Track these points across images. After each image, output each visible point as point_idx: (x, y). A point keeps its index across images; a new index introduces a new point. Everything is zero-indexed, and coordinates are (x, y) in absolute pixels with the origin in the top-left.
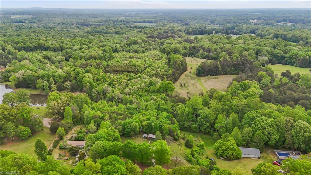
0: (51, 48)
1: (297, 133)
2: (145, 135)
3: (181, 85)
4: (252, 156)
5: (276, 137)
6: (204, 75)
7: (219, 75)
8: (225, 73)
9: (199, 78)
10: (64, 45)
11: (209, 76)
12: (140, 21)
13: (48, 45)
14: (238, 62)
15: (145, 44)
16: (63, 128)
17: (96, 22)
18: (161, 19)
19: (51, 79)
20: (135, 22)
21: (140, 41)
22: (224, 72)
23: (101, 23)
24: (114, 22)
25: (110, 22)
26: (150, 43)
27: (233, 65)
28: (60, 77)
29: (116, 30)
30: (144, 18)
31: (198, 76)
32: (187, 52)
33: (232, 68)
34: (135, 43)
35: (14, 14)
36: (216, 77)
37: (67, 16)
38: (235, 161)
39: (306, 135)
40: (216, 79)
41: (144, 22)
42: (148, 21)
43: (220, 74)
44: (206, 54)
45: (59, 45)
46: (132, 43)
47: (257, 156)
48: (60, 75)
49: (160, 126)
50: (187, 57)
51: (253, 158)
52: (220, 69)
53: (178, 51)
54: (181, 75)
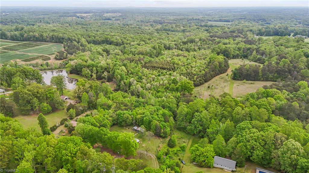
0: (114, 42)
1: (284, 153)
2: (136, 128)
3: (209, 87)
4: (226, 168)
5: (259, 153)
6: (240, 79)
7: (257, 81)
8: (265, 79)
9: (234, 81)
10: (125, 41)
11: (245, 81)
12: (216, 20)
13: (112, 40)
14: (284, 69)
15: (201, 43)
16: (74, 110)
17: (171, 20)
18: (242, 17)
19: (94, 68)
20: (210, 21)
21: (197, 40)
22: (265, 78)
23: (176, 22)
24: (188, 21)
25: (184, 20)
26: (206, 42)
27: (276, 72)
28: (101, 67)
29: (184, 29)
30: (223, 16)
31: (234, 80)
32: (239, 54)
33: (275, 75)
34: (192, 41)
35: (107, 13)
36: (252, 82)
37: (150, 15)
38: (206, 169)
39: (293, 158)
40: (251, 85)
41: (221, 21)
42: (224, 19)
43: (259, 80)
44: (258, 56)
45: (122, 40)
46: (189, 41)
47: (231, 169)
48: (101, 66)
49: (149, 121)
50: (238, 58)
51: (226, 170)
52: (260, 75)
53: (227, 51)
54: (215, 77)
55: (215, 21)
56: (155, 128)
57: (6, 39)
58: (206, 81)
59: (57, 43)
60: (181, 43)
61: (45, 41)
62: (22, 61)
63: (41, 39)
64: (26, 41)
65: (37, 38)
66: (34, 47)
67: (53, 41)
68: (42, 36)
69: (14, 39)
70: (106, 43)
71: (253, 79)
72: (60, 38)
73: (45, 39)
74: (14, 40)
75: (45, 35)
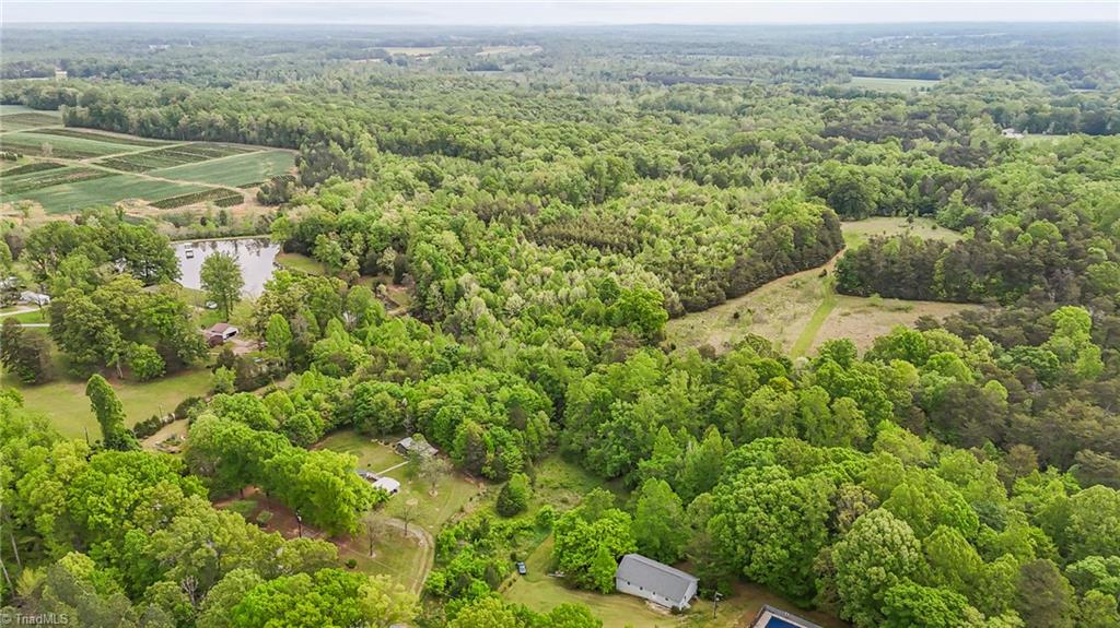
0: (469, 149)
2: (407, 442)
3: (736, 316)
4: (654, 598)
5: (772, 552)
6: (861, 290)
7: (926, 300)
8: (954, 294)
9: (838, 298)
10: (506, 143)
11: (875, 298)
12: (884, 70)
13: (461, 139)
14: (1029, 257)
15: (781, 156)
17: (712, 72)
20: (861, 74)
21: (768, 144)
22: (956, 290)
23: (728, 76)
24: (775, 74)
25: (758, 72)
26: (800, 153)
27: (999, 268)
29: (747, 102)
30: (918, 56)
31: (840, 293)
32: (904, 199)
33: (994, 281)
34: (749, 149)
36: (903, 304)
37: (644, 51)
40: (896, 315)
41: (903, 74)
42: (916, 70)
44: (969, 210)
45: (495, 141)
47: (670, 604)
50: (897, 215)
51: (653, 606)
52: (936, 278)
53: (854, 188)
54: (771, 279)
55: (880, 75)
56: (464, 446)
57: (125, 132)
58: (731, 295)
59: (280, 147)
60: (707, 155)
61: (245, 142)
62: (151, 205)
63: (231, 135)
64: (186, 140)
65: (219, 130)
66: (205, 159)
67: (270, 140)
68: (234, 122)
69: (148, 130)
70: (440, 151)
71: (911, 292)
72: (292, 131)
73: (243, 133)
74: (149, 136)
75: (244, 119)
